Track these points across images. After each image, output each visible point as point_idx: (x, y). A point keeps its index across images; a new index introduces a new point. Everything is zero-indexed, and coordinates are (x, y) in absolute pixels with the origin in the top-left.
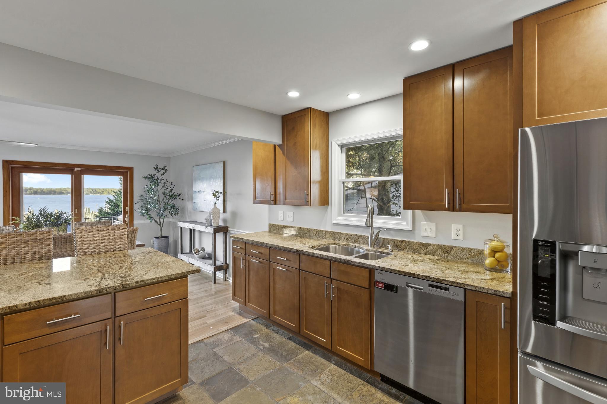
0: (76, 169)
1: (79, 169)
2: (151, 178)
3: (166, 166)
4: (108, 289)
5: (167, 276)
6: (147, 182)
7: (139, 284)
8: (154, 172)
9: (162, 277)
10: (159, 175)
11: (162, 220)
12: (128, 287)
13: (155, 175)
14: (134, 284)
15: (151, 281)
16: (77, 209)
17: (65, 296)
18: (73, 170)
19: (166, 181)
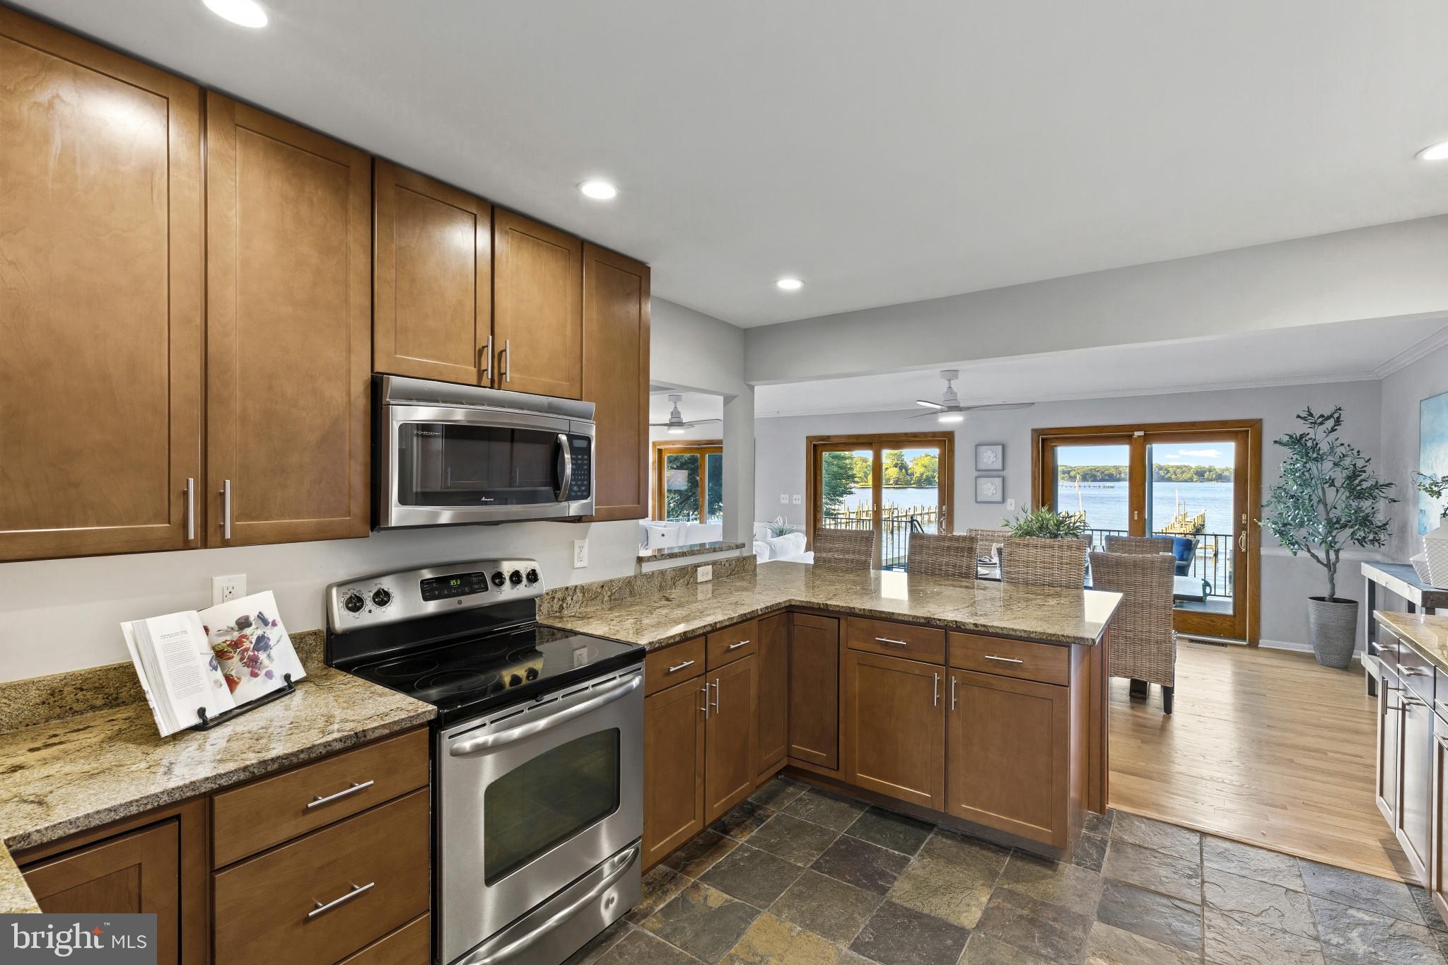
0: (1137, 434)
1: (1142, 433)
2: (1297, 441)
3: (1340, 409)
4: (938, 622)
5: (1025, 631)
6: (1287, 452)
7: (978, 629)
8: (1300, 428)
9: (1015, 630)
10: (1319, 434)
11: (1332, 556)
12: (963, 627)
13: (1308, 434)
14: (972, 627)
15: (998, 630)
16: (1136, 512)
17: (893, 613)
18: (1131, 436)
19: (1348, 449)
